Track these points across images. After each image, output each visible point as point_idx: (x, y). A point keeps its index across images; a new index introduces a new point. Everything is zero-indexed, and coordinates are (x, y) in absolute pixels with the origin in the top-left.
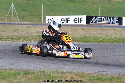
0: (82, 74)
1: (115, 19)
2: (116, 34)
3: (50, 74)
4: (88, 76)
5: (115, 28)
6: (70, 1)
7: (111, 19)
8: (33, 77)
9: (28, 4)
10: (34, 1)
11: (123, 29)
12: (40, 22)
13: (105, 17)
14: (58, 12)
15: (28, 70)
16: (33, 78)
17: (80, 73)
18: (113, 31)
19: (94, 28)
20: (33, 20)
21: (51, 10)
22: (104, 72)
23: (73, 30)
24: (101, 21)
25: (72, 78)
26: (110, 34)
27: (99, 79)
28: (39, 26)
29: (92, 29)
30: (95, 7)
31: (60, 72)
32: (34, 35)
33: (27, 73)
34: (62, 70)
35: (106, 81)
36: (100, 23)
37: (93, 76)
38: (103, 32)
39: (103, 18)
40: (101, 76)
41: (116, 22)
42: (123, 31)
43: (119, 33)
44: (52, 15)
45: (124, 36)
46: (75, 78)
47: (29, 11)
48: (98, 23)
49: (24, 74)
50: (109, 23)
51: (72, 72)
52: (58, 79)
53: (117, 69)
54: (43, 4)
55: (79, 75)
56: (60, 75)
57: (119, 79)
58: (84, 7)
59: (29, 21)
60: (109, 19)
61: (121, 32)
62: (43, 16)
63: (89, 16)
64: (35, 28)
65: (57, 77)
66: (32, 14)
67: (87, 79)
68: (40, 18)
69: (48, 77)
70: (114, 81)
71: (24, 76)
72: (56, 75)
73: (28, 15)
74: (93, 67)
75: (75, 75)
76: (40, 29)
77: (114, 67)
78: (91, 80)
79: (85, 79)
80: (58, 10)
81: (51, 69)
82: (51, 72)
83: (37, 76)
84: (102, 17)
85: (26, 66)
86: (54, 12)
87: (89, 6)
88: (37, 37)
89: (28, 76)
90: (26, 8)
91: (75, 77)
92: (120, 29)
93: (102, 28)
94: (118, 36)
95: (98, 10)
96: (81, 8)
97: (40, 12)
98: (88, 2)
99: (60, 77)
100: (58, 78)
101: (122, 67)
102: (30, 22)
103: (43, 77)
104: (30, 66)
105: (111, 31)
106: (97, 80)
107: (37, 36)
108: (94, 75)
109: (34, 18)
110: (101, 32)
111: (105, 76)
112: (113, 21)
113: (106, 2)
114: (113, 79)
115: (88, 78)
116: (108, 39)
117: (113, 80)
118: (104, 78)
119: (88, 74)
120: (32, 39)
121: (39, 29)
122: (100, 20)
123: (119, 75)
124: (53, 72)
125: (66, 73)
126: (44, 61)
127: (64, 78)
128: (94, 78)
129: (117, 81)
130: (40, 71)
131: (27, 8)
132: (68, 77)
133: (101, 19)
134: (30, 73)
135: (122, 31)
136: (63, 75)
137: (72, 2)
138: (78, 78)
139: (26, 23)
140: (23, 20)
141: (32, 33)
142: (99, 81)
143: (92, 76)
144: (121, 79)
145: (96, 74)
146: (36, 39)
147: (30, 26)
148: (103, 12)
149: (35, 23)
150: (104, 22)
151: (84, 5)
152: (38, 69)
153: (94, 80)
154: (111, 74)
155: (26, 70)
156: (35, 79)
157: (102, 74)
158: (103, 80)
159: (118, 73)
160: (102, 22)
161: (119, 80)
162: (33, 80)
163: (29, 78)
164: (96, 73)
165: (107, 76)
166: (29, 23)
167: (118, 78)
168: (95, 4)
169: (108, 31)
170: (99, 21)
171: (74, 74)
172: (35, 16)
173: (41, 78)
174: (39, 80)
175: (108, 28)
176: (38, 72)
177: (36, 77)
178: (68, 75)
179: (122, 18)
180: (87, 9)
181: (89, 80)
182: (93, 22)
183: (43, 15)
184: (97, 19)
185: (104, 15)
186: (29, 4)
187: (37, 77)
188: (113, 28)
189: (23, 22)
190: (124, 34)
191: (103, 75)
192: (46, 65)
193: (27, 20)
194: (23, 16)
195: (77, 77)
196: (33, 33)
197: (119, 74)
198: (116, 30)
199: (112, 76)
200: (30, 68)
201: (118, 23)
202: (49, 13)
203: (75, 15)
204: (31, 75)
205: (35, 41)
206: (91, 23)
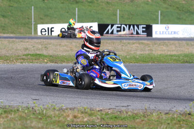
0: (90, 110)
1: (141, 27)
2: (143, 50)
3: (43, 111)
4: (99, 113)
5: (141, 41)
6: (73, 1)
7: (136, 27)
8: (17, 117)
9: (11, 8)
10: (20, 2)
11: (153, 41)
12: (29, 33)
13: (126, 25)
14: (56, 18)
15: (9, 106)
16: (17, 119)
17: (87, 110)
18: (138, 45)
19: (109, 41)
20: (19, 30)
21: (45, 16)
22: (124, 108)
23: (78, 45)
24: (120, 31)
25: (75, 117)
26: (134, 50)
27: (116, 118)
28: (27, 40)
29: (107, 43)
30: (111, 9)
31: (58, 108)
32: (20, 53)
33: (7, 111)
34: (61, 105)
35: (125, 120)
36: (119, 33)
37: (107, 114)
38: (124, 47)
39: (123, 26)
40: (119, 113)
41: (143, 32)
42: (153, 45)
43: (147, 49)
44: (47, 23)
45: (154, 52)
46: (80, 117)
47: (12, 18)
48: (116, 33)
49: (3, 113)
50: (132, 34)
51: (75, 108)
52: (54, 119)
53: (143, 102)
54: (33, 7)
55: (86, 113)
56: (57, 113)
57: (145, 117)
58: (95, 10)
59: (12, 33)
60: (132, 27)
61: (149, 47)
62: (33, 25)
63: (102, 23)
64: (21, 43)
65: (53, 115)
66: (17, 22)
67: (98, 119)
68: (29, 28)
69: (39, 117)
70: (138, 120)
71: (4, 115)
72: (51, 113)
73: (11, 24)
74: (108, 100)
75: (80, 112)
76: (29, 45)
77: (139, 98)
78: (103, 119)
79: (94, 118)
80: (55, 16)
81: (45, 104)
82: (44, 108)
83: (23, 115)
84: (121, 25)
85: (8, 100)
86: (49, 18)
87: (102, 8)
88: (24, 57)
89: (10, 116)
90: (8, 12)
91: (79, 115)
92: (148, 42)
93: (122, 41)
94: (145, 53)
95: (116, 15)
96: (90, 11)
97: (29, 19)
98: (101, 2)
99: (57, 116)
100: (54, 117)
101: (151, 99)
102: (15, 34)
103: (31, 116)
104: (12, 101)
105: (136, 45)
106: (112, 118)
107: (24, 55)
108: (108, 112)
109: (20, 27)
110: (120, 47)
111: (125, 113)
112: (138, 30)
113: (126, 2)
114: (137, 117)
115: (99, 117)
116: (131, 58)
117: (136, 119)
118: (122, 116)
119: (99, 111)
120: (17, 59)
121: (28, 43)
122: (119, 29)
123: (145, 111)
124: (46, 109)
125: (67, 109)
126: (35, 92)
127: (64, 118)
128: (108, 116)
129: (143, 121)
130: (27, 107)
131: (10, 13)
132: (68, 116)
133: (120, 27)
134: (12, 111)
135: (151, 46)
136: (62, 113)
137: (77, 2)
138: (84, 116)
139: (8, 35)
140: (4, 31)
141: (16, 50)
142: (115, 121)
143: (104, 113)
144: (149, 117)
145: (112, 110)
146: (23, 59)
147: (14, 40)
148: (122, 17)
149: (22, 36)
150: (124, 32)
151: (94, 6)
152: (24, 105)
153: (109, 119)
154: (133, 109)
155: (6, 106)
156: (20, 120)
157: (120, 110)
158: (122, 119)
159: (144, 109)
160: (122, 33)
161: (146, 119)
162: (17, 121)
163: (10, 118)
164: (111, 108)
165: (127, 113)
166: (12, 35)
167: (143, 116)
168: (111, 6)
169: (131, 46)
170: (118, 31)
171: (78, 111)
172: (21, 24)
173: (29, 118)
174: (26, 121)
175: (131, 41)
176: (25, 109)
177: (21, 117)
178: (69, 113)
179: (151, 26)
180: (98, 13)
181: (101, 120)
182: (108, 33)
183: (33, 23)
184: (115, 27)
185: (124, 21)
186: (12, 6)
187: (23, 117)
188: (137, 41)
189: (4, 34)
190: (154, 50)
191: (122, 111)
192: (37, 97)
193: (10, 31)
194: (3, 25)
195: (82, 115)
196: (18, 50)
197: (146, 109)
198: (142, 43)
199: (136, 112)
200: (12, 103)
201: (146, 34)
202: (42, 21)
203: (81, 22)
204: (13, 113)
205: (21, 63)
206: (106, 34)
